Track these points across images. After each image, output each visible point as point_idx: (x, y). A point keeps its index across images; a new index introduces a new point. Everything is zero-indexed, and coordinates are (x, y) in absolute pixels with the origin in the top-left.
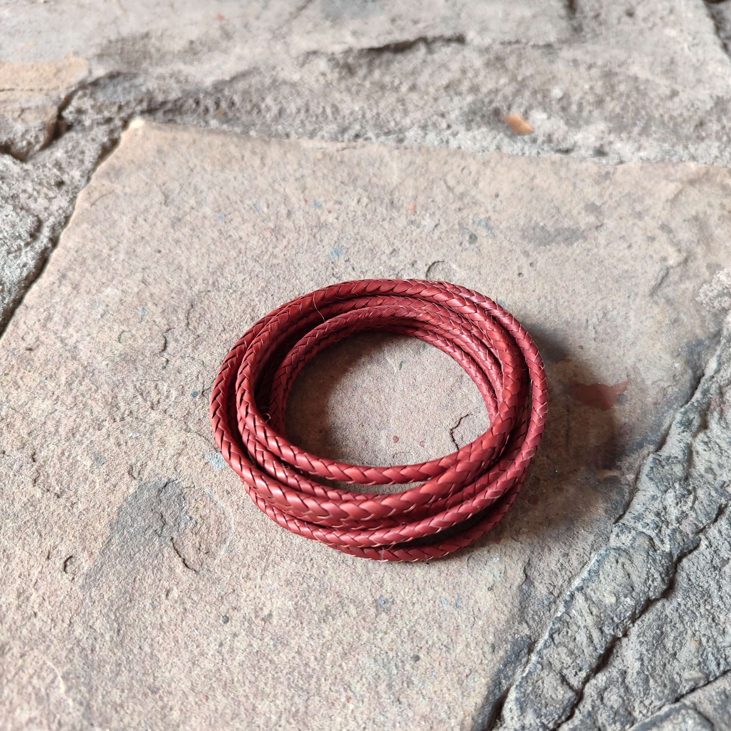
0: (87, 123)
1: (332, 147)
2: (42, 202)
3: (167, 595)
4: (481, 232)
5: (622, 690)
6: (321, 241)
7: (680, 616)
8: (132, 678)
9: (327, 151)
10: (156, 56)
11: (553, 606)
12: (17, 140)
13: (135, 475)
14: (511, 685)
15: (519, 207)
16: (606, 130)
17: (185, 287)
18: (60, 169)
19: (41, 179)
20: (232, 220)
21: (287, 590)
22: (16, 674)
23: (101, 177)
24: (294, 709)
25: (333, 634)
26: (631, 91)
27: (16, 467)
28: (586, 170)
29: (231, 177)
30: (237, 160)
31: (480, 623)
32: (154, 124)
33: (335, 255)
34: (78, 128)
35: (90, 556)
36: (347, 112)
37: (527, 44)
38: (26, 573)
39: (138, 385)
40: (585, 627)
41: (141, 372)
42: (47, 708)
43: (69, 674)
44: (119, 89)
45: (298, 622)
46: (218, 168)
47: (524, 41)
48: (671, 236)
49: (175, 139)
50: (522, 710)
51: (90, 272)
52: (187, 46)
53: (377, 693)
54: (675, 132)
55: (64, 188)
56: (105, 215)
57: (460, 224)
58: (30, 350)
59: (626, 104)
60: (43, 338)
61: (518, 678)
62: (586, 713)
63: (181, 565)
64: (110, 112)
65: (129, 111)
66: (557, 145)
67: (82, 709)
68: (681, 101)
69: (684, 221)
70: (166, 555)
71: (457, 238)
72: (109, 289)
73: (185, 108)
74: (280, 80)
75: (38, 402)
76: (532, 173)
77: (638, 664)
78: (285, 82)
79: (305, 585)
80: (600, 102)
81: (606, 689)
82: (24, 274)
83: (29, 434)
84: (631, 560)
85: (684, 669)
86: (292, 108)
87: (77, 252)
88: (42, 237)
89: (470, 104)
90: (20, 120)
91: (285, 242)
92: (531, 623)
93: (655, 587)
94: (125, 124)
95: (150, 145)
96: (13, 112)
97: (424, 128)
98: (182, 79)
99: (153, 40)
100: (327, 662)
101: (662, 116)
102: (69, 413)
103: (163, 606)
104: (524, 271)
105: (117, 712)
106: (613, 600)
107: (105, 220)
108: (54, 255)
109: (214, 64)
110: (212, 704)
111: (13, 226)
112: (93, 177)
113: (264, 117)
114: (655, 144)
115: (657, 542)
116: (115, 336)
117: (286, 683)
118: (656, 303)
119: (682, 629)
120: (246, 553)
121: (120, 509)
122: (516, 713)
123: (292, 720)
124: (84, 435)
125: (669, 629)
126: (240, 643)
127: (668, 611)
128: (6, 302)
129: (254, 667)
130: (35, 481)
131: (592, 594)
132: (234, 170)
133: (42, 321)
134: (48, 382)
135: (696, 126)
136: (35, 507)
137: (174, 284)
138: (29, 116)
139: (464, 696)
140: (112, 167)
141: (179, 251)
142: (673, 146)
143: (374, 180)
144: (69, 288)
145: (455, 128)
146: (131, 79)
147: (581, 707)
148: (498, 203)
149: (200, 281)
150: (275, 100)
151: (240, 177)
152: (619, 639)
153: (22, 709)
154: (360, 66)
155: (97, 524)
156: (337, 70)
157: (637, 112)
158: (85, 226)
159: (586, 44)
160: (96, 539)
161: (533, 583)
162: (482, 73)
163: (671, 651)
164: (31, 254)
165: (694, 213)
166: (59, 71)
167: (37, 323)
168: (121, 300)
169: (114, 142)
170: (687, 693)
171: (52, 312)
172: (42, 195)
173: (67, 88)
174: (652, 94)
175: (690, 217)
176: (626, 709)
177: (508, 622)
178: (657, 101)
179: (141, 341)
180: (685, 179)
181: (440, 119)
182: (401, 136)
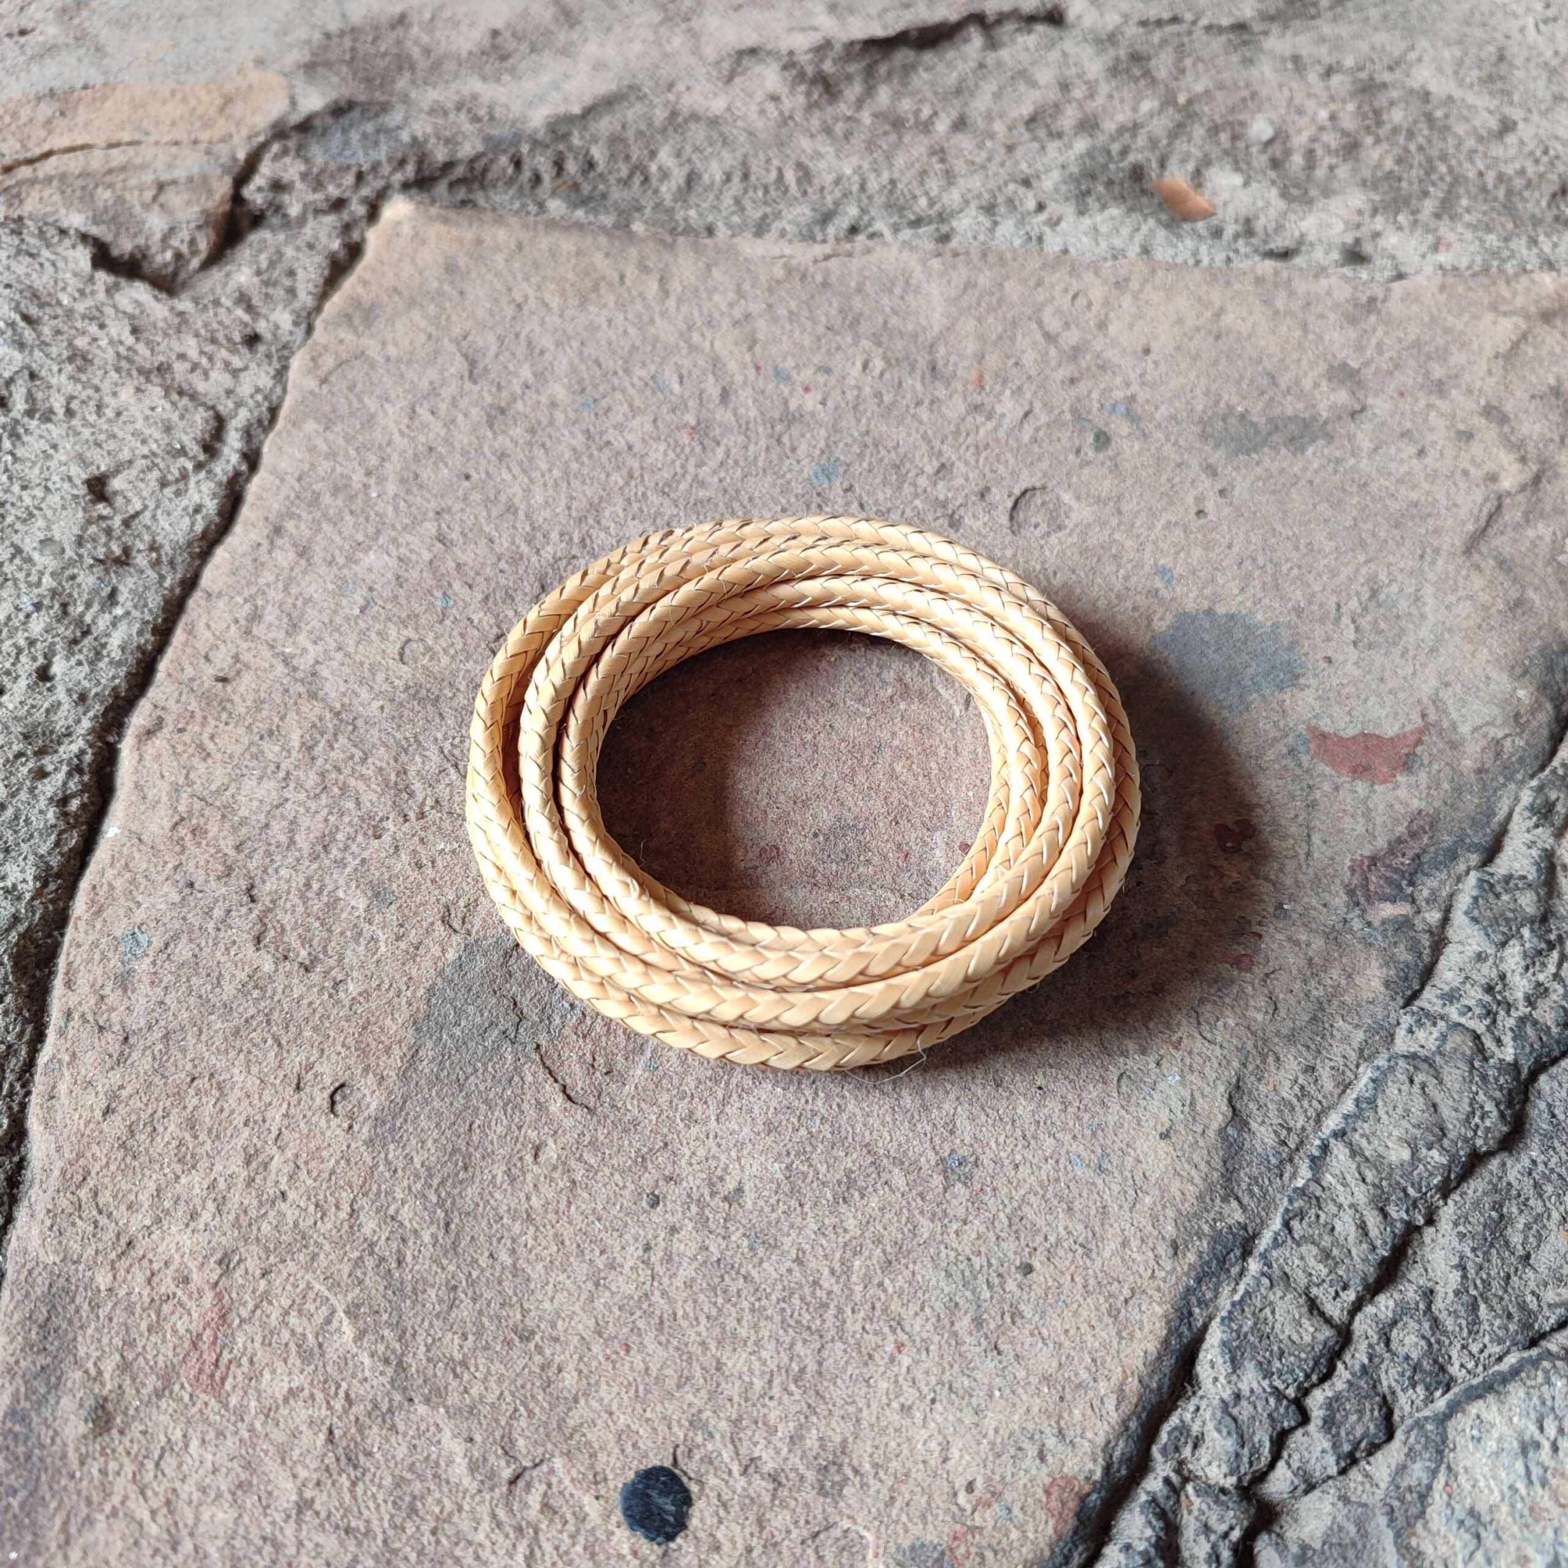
0: (294, 210)
1: (804, 254)
2: (219, 378)
3: (536, 1156)
4: (1119, 427)
5: (1426, 1325)
6: (794, 450)
7: (1536, 1185)
8: (481, 1313)
9: (794, 262)
10: (422, 64)
11: (1288, 1167)
12: (154, 250)
13: (456, 925)
14: (1211, 1318)
15: (1192, 375)
16: (1367, 208)
17: (524, 548)
18: (250, 308)
19: (212, 331)
20: (609, 410)
21: (769, 1140)
22: (257, 1307)
23: (334, 324)
24: (795, 1367)
25: (865, 1225)
26: (1416, 122)
27: (218, 913)
28: (1328, 293)
29: (602, 321)
30: (611, 285)
31: (1148, 1200)
32: (434, 211)
33: (822, 478)
34: (275, 221)
35: (380, 1084)
36: (829, 179)
37: (1194, 23)
38: (259, 1117)
39: (447, 746)
40: (1352, 1206)
41: (451, 722)
42: (321, 1370)
43: (358, 1306)
44: (355, 136)
45: (793, 1203)
46: (573, 302)
47: (1189, 16)
48: (1506, 429)
49: (479, 242)
50: (1235, 1364)
51: (329, 520)
52: (486, 42)
53: (955, 1334)
54: (1509, 208)
55: (261, 348)
56: (350, 403)
57: (1074, 411)
58: (224, 680)
59: (1406, 150)
60: (246, 657)
61: (1225, 1303)
62: (1357, 1368)
63: (560, 1098)
64: (339, 186)
65: (379, 184)
66: (1265, 242)
67: (390, 1371)
68: (1522, 142)
69: (1533, 397)
70: (529, 1078)
71: (1070, 438)
72: (372, 555)
73: (490, 176)
74: (685, 112)
75: (249, 784)
76: (1217, 304)
77: (1455, 1277)
78: (695, 117)
79: (803, 1132)
80: (1351, 149)
81: (1394, 1323)
82: (199, 528)
83: (238, 848)
84: (1437, 1076)
85: (1546, 1285)
86: (714, 172)
87: (299, 479)
88: (226, 450)
89: (1082, 157)
90: (156, 207)
91: (720, 453)
92: (1246, 1199)
93: (1488, 1129)
94: (373, 213)
95: (430, 257)
96: (141, 190)
97: (989, 209)
98: (482, 112)
99: (415, 30)
100: (854, 1278)
101: (1481, 174)
102: (313, 806)
103: (529, 1176)
104: (1209, 506)
105: (456, 1376)
106: (1406, 1154)
107: (351, 413)
108: (254, 488)
109: (546, 78)
110: (638, 1359)
111: (168, 429)
112: (319, 324)
113: (656, 191)
114: (1469, 235)
115: (1489, 1043)
116: (393, 650)
117: (777, 1319)
118: (1478, 568)
119: (1540, 1209)
120: (685, 1073)
121: (431, 991)
122: (1223, 1368)
123: (792, 1387)
124: (346, 848)
125: (1514, 1210)
126: (686, 1244)
127: (1512, 1175)
128: (167, 583)
129: (714, 1289)
130: (258, 940)
131: (1364, 1143)
132: (605, 305)
133: (243, 622)
134: (265, 745)
135: (1554, 196)
136: (263, 989)
137: (503, 544)
138: (174, 198)
139: (1121, 1338)
140: (356, 302)
141: (507, 477)
142: (1507, 240)
143: (894, 321)
144: (291, 555)
145: (1053, 208)
146: (377, 115)
147: (1347, 1357)
148: (1151, 366)
149: (554, 536)
150: (678, 155)
151: (619, 318)
152: (1418, 1229)
153: (274, 1372)
154: (849, 78)
155: (388, 1022)
156: (803, 88)
157: (1430, 169)
158: (311, 426)
159: (1318, 22)
160: (388, 1050)
161: (1246, 1124)
162: (1104, 89)
163: (1520, 1252)
164: (208, 487)
165: (1552, 381)
166: (228, 100)
167: (233, 628)
168: (398, 578)
169: (355, 251)
170: (1553, 1330)
171: (260, 603)
172: (219, 364)
173: (249, 138)
174: (1460, 129)
175: (1545, 388)
176: (1435, 1361)
177: (1200, 1197)
178: (1470, 143)
179: (445, 660)
180: (1533, 309)
181: (1022, 190)
182: (944, 229)
